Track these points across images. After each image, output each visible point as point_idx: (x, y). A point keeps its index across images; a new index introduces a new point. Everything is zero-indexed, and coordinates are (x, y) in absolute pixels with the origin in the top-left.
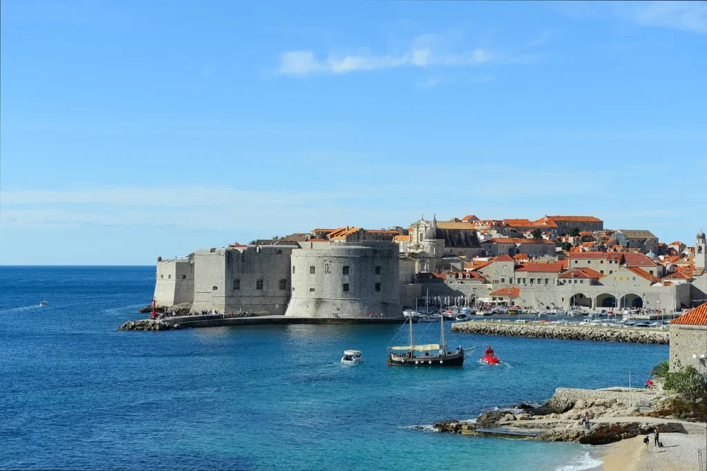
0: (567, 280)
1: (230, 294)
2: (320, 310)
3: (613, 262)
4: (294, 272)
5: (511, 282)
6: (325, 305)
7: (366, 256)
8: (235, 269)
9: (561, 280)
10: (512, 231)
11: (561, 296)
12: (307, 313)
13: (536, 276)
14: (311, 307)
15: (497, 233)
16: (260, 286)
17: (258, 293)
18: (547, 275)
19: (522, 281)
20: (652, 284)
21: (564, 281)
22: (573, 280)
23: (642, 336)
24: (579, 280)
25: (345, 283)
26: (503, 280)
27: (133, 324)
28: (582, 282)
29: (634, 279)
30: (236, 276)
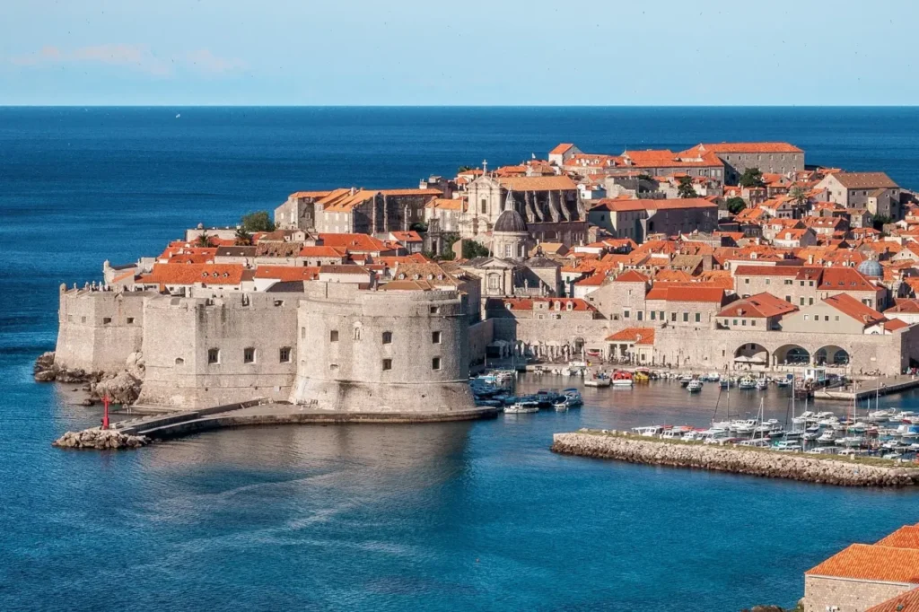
0: (731, 320)
1: (204, 372)
2: (347, 399)
3: (807, 282)
4: (303, 337)
5: (640, 317)
6: (356, 391)
7: (418, 316)
8: (210, 332)
9: (721, 320)
10: (641, 177)
11: (721, 348)
12: (327, 403)
13: (681, 307)
14: (333, 394)
15: (615, 183)
16: (248, 355)
17: (246, 368)
18: (700, 306)
19: (658, 316)
20: (866, 327)
21: (726, 322)
22: (740, 320)
23: (824, 470)
24: (749, 320)
25: (387, 357)
26: (627, 314)
27: (77, 437)
28: (753, 323)
29: (837, 318)
30: (212, 344)
